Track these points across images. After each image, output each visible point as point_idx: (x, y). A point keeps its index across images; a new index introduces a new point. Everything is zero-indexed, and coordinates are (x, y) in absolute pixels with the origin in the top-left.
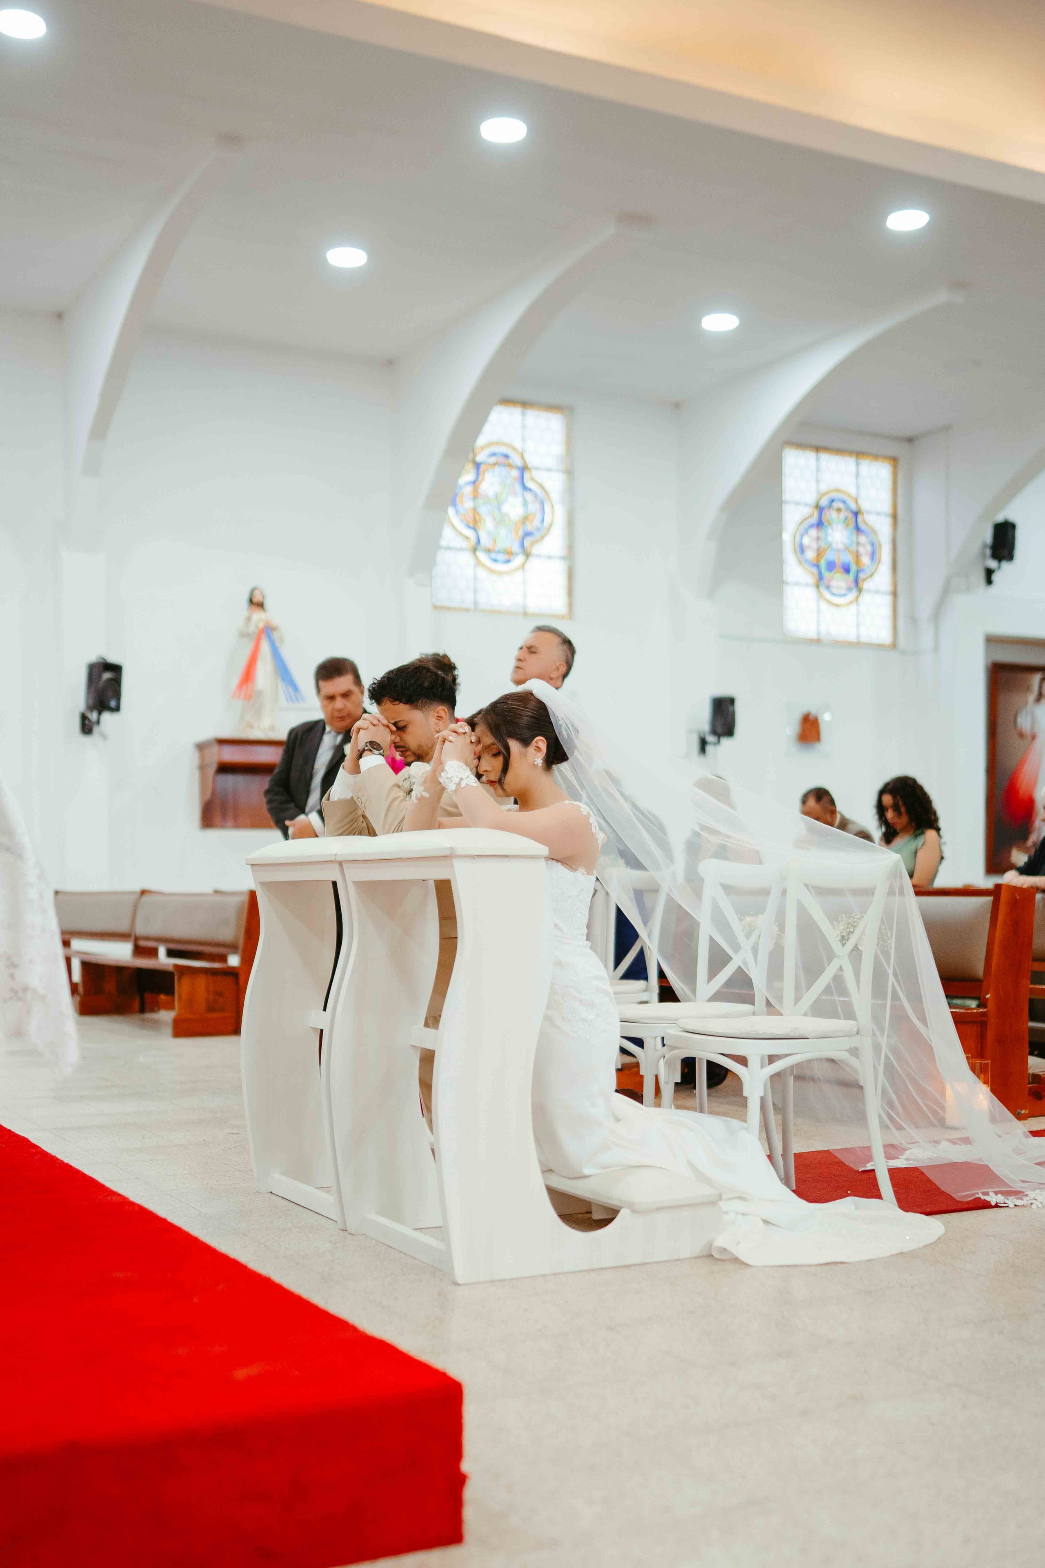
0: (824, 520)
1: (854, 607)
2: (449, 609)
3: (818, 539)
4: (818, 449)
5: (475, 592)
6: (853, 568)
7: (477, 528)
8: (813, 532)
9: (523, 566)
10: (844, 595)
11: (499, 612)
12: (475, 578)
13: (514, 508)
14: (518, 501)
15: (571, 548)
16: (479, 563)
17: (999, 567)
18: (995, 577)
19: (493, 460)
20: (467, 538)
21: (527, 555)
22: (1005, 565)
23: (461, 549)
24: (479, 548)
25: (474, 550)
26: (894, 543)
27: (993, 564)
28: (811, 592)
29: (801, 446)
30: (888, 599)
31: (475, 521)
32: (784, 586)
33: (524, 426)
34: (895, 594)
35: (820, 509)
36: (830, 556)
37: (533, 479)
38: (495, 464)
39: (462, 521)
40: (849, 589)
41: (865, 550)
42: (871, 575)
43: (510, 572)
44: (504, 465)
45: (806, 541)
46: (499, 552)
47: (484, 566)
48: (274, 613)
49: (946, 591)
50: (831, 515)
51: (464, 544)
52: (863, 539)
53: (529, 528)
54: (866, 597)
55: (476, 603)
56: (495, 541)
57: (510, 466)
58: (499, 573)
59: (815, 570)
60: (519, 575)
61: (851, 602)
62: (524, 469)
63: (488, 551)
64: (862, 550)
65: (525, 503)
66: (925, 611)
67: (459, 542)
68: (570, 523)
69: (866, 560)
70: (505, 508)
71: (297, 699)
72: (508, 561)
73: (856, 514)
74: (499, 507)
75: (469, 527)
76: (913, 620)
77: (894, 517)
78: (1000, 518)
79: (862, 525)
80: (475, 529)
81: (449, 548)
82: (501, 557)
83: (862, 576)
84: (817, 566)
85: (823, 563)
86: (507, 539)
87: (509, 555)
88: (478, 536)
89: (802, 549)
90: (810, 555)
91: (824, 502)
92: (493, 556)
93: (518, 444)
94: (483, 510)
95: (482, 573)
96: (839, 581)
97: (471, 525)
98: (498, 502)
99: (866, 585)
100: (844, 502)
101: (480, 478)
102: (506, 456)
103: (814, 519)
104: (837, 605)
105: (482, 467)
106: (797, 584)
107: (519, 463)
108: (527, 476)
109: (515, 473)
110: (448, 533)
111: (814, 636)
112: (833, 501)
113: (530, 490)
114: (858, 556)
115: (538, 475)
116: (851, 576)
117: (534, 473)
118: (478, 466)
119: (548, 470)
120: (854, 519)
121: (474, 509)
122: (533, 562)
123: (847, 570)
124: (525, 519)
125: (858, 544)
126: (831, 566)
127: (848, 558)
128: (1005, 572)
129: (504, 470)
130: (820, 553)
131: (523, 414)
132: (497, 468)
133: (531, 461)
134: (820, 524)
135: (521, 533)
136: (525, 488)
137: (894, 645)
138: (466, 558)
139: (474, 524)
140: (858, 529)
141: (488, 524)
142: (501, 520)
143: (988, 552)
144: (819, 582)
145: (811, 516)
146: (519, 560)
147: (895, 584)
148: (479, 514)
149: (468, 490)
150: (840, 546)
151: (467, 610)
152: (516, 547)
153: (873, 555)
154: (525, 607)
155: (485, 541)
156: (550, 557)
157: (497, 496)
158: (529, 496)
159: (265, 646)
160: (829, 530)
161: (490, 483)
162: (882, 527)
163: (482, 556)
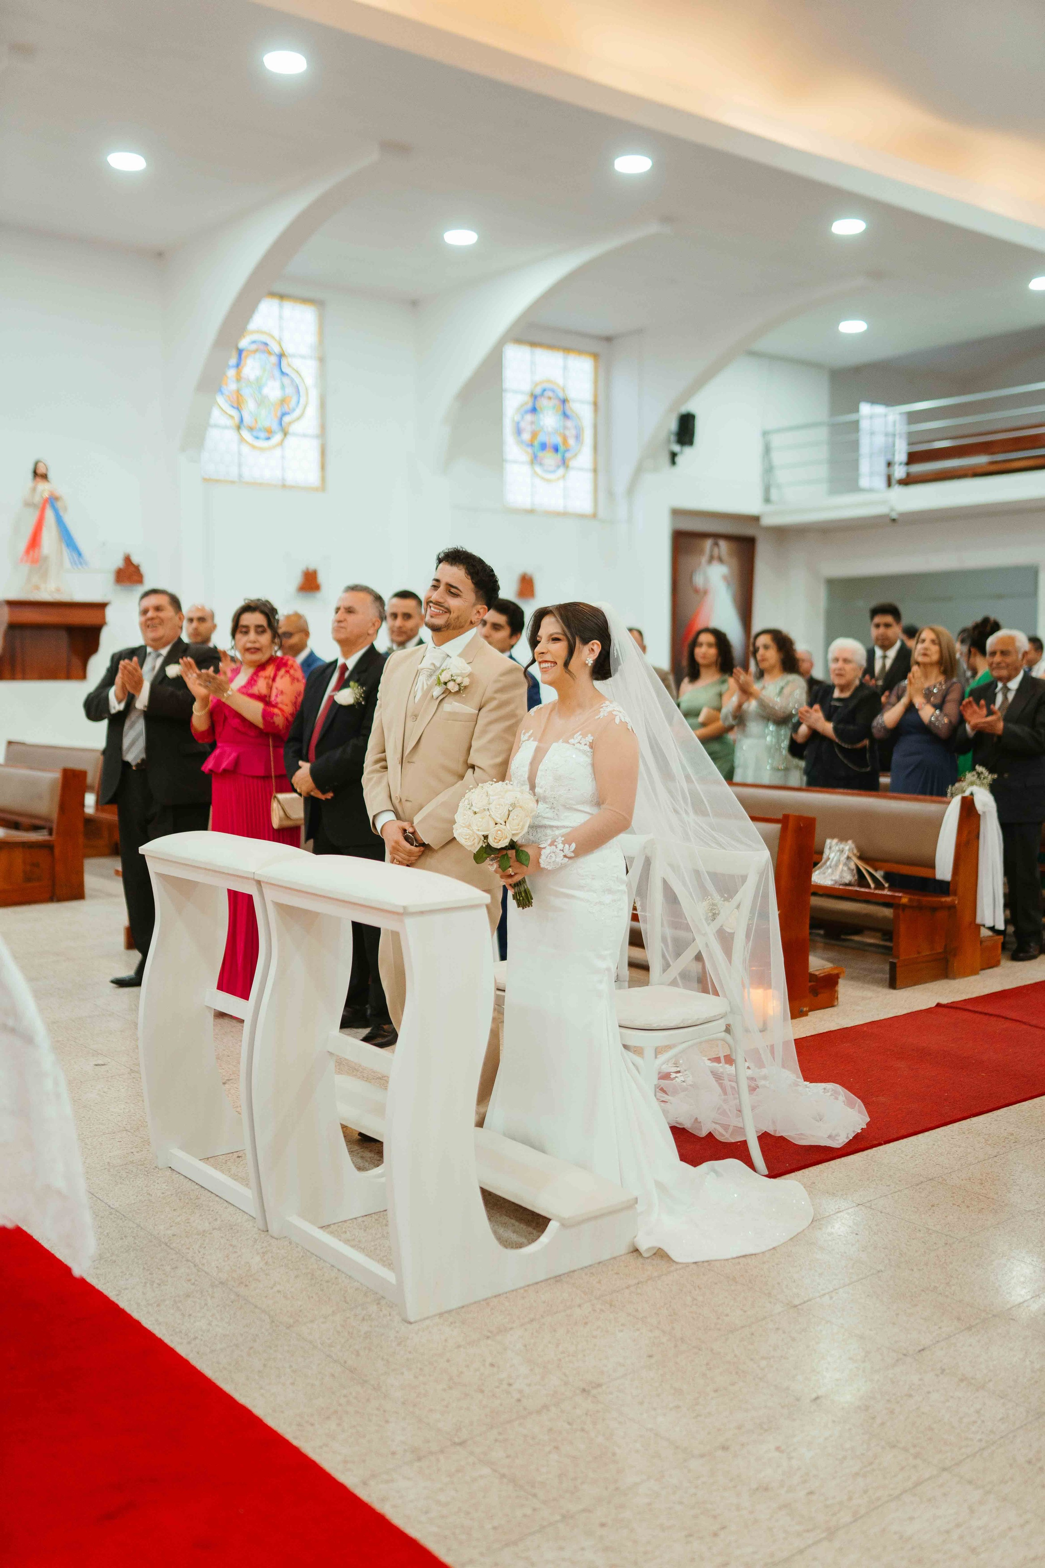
0: (537, 407)
1: (561, 483)
2: (217, 481)
3: (532, 423)
4: (533, 344)
5: (240, 465)
6: (562, 448)
7: (240, 408)
8: (529, 417)
9: (281, 443)
10: (554, 472)
11: (261, 484)
12: (240, 454)
13: (273, 391)
14: (277, 384)
15: (323, 427)
16: (242, 440)
17: (681, 452)
18: (678, 459)
19: (254, 347)
20: (232, 417)
21: (285, 434)
22: (687, 450)
23: (226, 427)
24: (242, 427)
25: (239, 428)
26: (595, 427)
27: (676, 448)
28: (526, 469)
29: (519, 341)
30: (589, 476)
31: (238, 403)
32: (504, 463)
33: (281, 317)
34: (595, 471)
35: (535, 397)
36: (542, 438)
37: (289, 365)
38: (255, 351)
39: (226, 401)
40: (558, 467)
41: (571, 433)
42: (576, 455)
43: (271, 448)
44: (263, 352)
45: (523, 425)
46: (260, 430)
47: (247, 442)
48: (57, 484)
49: (639, 470)
50: (543, 403)
51: (229, 422)
52: (569, 424)
53: (286, 409)
54: (572, 474)
55: (240, 476)
56: (256, 422)
57: (270, 353)
58: (261, 449)
59: (529, 450)
60: (278, 452)
61: (558, 479)
62: (281, 356)
63: (251, 429)
64: (567, 433)
65: (283, 387)
66: (620, 488)
67: (224, 421)
68: (322, 405)
69: (571, 442)
70: (266, 391)
71: (81, 563)
72: (268, 439)
73: (564, 401)
74: (260, 388)
75: (233, 407)
76: (611, 494)
77: (595, 404)
78: (684, 409)
79: (568, 412)
80: (238, 409)
81: (216, 426)
82: (263, 435)
83: (567, 455)
84: (531, 445)
85: (536, 443)
86: (268, 419)
87: (269, 434)
88: (242, 417)
89: (519, 432)
90: (526, 436)
91: (538, 391)
92: (255, 434)
93: (276, 334)
94: (246, 392)
95: (245, 449)
96: (550, 459)
97: (235, 405)
98: (259, 385)
99: (573, 463)
100: (553, 391)
101: (243, 362)
102: (266, 344)
103: (530, 406)
104: (548, 481)
105: (244, 354)
106: (515, 462)
107: (276, 349)
108: (284, 362)
109: (274, 359)
110: (216, 413)
111: (528, 506)
112: (544, 390)
113: (287, 375)
114: (565, 439)
115: (297, 363)
116: (559, 456)
117: (290, 360)
118: (240, 352)
119: (303, 357)
120: (562, 407)
121: (238, 391)
122: (291, 441)
123: (556, 449)
124: (283, 401)
125: (565, 428)
126: (543, 446)
127: (558, 440)
128: (687, 455)
129: (264, 357)
130: (534, 435)
131: (281, 307)
132: (258, 355)
133: (289, 349)
134: (534, 410)
135: (279, 414)
136: (283, 373)
137: (594, 516)
138: (231, 435)
139: (238, 405)
140: (566, 416)
141: (250, 406)
142: (261, 401)
143: (673, 438)
144: (535, 460)
145: (526, 404)
146: (278, 437)
147: (595, 463)
148: (241, 395)
149: (231, 373)
150: (550, 429)
151: (233, 482)
152: (275, 426)
153: (578, 437)
154: (283, 479)
155: (247, 419)
156: (305, 436)
157: (258, 379)
158: (286, 380)
159: (49, 514)
160: (541, 416)
161: (252, 368)
162: (584, 412)
163: (245, 434)
